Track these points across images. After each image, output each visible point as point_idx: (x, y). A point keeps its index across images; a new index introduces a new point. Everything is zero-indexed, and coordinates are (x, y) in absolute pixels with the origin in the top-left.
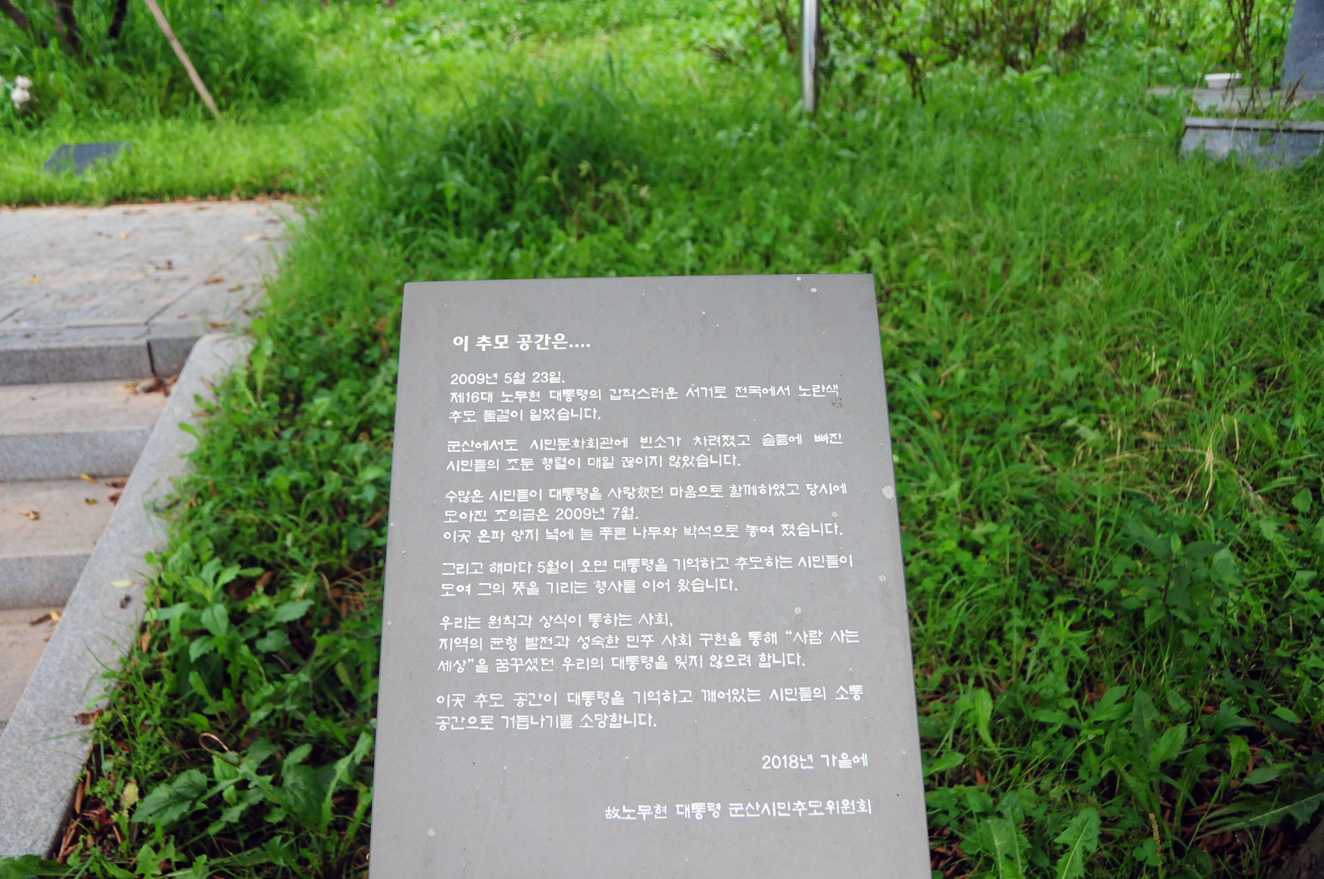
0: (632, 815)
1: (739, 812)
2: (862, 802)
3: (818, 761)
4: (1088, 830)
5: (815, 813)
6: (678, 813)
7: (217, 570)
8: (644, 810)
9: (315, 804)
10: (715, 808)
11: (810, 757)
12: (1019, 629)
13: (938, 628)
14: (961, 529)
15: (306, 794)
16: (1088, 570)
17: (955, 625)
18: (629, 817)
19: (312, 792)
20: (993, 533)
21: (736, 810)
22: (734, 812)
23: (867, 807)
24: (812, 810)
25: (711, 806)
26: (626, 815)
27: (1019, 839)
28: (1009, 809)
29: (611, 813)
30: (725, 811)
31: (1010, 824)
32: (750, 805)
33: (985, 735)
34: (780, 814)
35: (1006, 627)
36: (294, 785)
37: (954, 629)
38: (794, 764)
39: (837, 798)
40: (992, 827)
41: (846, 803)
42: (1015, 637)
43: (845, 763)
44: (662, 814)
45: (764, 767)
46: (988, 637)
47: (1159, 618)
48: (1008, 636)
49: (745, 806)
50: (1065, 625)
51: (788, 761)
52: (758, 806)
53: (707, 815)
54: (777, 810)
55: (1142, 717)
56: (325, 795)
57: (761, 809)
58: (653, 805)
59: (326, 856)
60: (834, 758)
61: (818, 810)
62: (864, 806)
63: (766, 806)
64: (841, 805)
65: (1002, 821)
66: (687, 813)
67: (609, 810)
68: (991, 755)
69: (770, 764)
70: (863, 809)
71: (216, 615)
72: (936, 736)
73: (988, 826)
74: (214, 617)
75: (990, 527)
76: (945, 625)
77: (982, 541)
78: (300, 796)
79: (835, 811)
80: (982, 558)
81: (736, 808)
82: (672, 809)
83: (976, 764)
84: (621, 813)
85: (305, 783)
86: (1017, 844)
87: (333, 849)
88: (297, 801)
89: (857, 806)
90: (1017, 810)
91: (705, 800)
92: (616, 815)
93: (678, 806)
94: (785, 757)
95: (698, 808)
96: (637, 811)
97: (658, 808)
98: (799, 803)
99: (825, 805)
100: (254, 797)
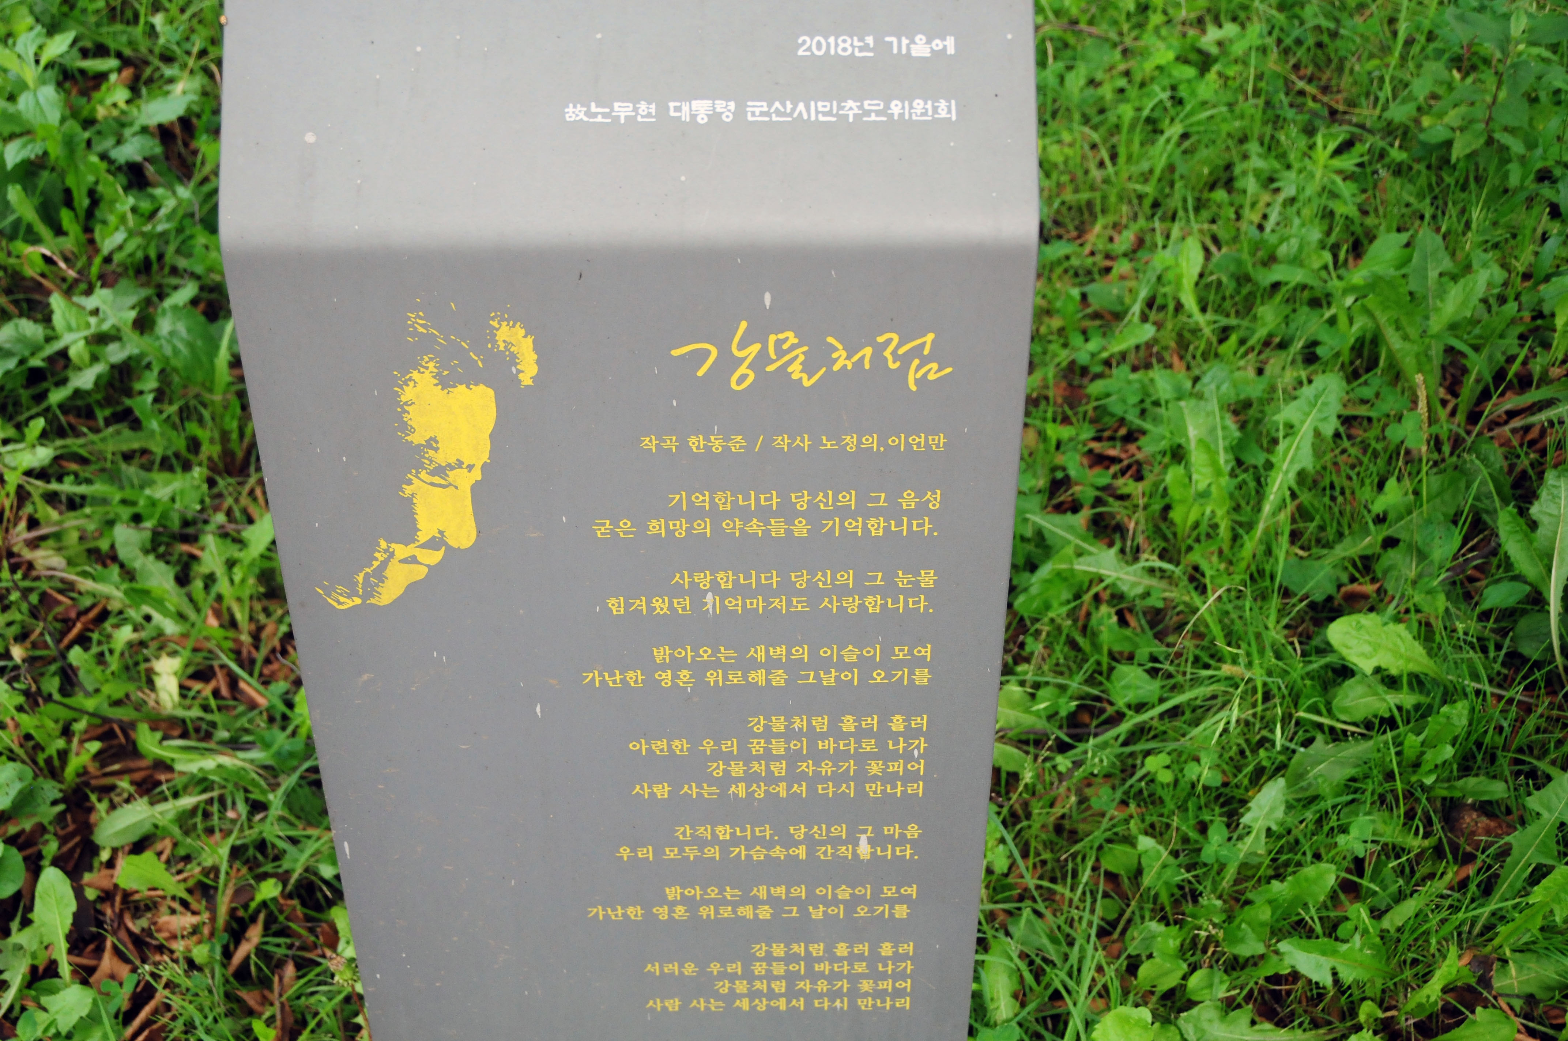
0: (604, 115)
1: (762, 114)
2: (943, 104)
3: (882, 47)
4: (1325, 404)
5: (873, 117)
6: (672, 114)
7: (39, 41)
8: (622, 110)
9: (204, 359)
10: (726, 109)
11: (870, 40)
12: (1257, 173)
13: (1135, 169)
14: (1184, 35)
15: (191, 345)
16: (1377, 99)
17: (1160, 165)
18: (599, 119)
19: (199, 343)
20: (1231, 41)
21: (757, 111)
22: (753, 114)
23: (949, 112)
24: (868, 113)
25: (720, 105)
26: (595, 115)
27: (1224, 428)
28: (1213, 386)
29: (574, 113)
30: (740, 112)
31: (1213, 405)
32: (777, 104)
33: (1190, 302)
34: (821, 118)
35: (1237, 170)
36: (172, 333)
37: (1157, 172)
38: (845, 49)
39: (908, 97)
40: (1186, 411)
41: (918, 104)
42: (1251, 185)
43: (921, 48)
44: (649, 115)
45: (801, 52)
46: (1212, 187)
47: (1474, 147)
48: (1239, 184)
49: (770, 106)
50: (1325, 147)
51: (837, 45)
52: (789, 106)
53: (715, 117)
54: (817, 112)
55: (1426, 269)
56: (217, 347)
57: (793, 110)
58: (635, 102)
59: (225, 436)
60: (905, 41)
61: (878, 113)
62: (946, 110)
63: (801, 106)
64: (911, 107)
65: (1202, 403)
66: (685, 115)
67: (570, 109)
68: (1196, 331)
69: (809, 49)
70: (943, 114)
71: (41, 99)
72: (1118, 308)
73: (1180, 409)
74: (37, 103)
75: (1230, 29)
76: (1145, 166)
77: (1214, 50)
78: (181, 346)
79: (901, 115)
80: (1212, 75)
81: (756, 109)
82: (663, 109)
83: (1173, 344)
84: (588, 114)
85: (189, 330)
86: (1220, 433)
87: (234, 425)
88: (176, 352)
89: (935, 109)
90: (1224, 387)
91: (713, 97)
92: (582, 116)
93: (672, 105)
94: (832, 40)
95: (701, 108)
96: (612, 110)
97: (643, 106)
98: (850, 103)
99: (887, 107)
100: (115, 353)
